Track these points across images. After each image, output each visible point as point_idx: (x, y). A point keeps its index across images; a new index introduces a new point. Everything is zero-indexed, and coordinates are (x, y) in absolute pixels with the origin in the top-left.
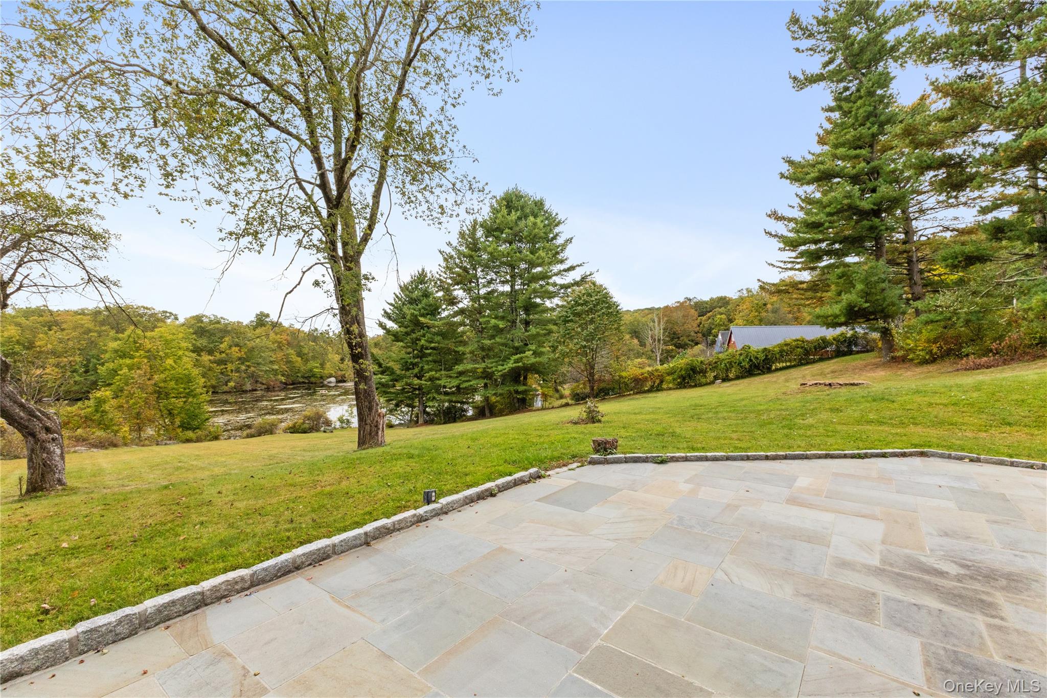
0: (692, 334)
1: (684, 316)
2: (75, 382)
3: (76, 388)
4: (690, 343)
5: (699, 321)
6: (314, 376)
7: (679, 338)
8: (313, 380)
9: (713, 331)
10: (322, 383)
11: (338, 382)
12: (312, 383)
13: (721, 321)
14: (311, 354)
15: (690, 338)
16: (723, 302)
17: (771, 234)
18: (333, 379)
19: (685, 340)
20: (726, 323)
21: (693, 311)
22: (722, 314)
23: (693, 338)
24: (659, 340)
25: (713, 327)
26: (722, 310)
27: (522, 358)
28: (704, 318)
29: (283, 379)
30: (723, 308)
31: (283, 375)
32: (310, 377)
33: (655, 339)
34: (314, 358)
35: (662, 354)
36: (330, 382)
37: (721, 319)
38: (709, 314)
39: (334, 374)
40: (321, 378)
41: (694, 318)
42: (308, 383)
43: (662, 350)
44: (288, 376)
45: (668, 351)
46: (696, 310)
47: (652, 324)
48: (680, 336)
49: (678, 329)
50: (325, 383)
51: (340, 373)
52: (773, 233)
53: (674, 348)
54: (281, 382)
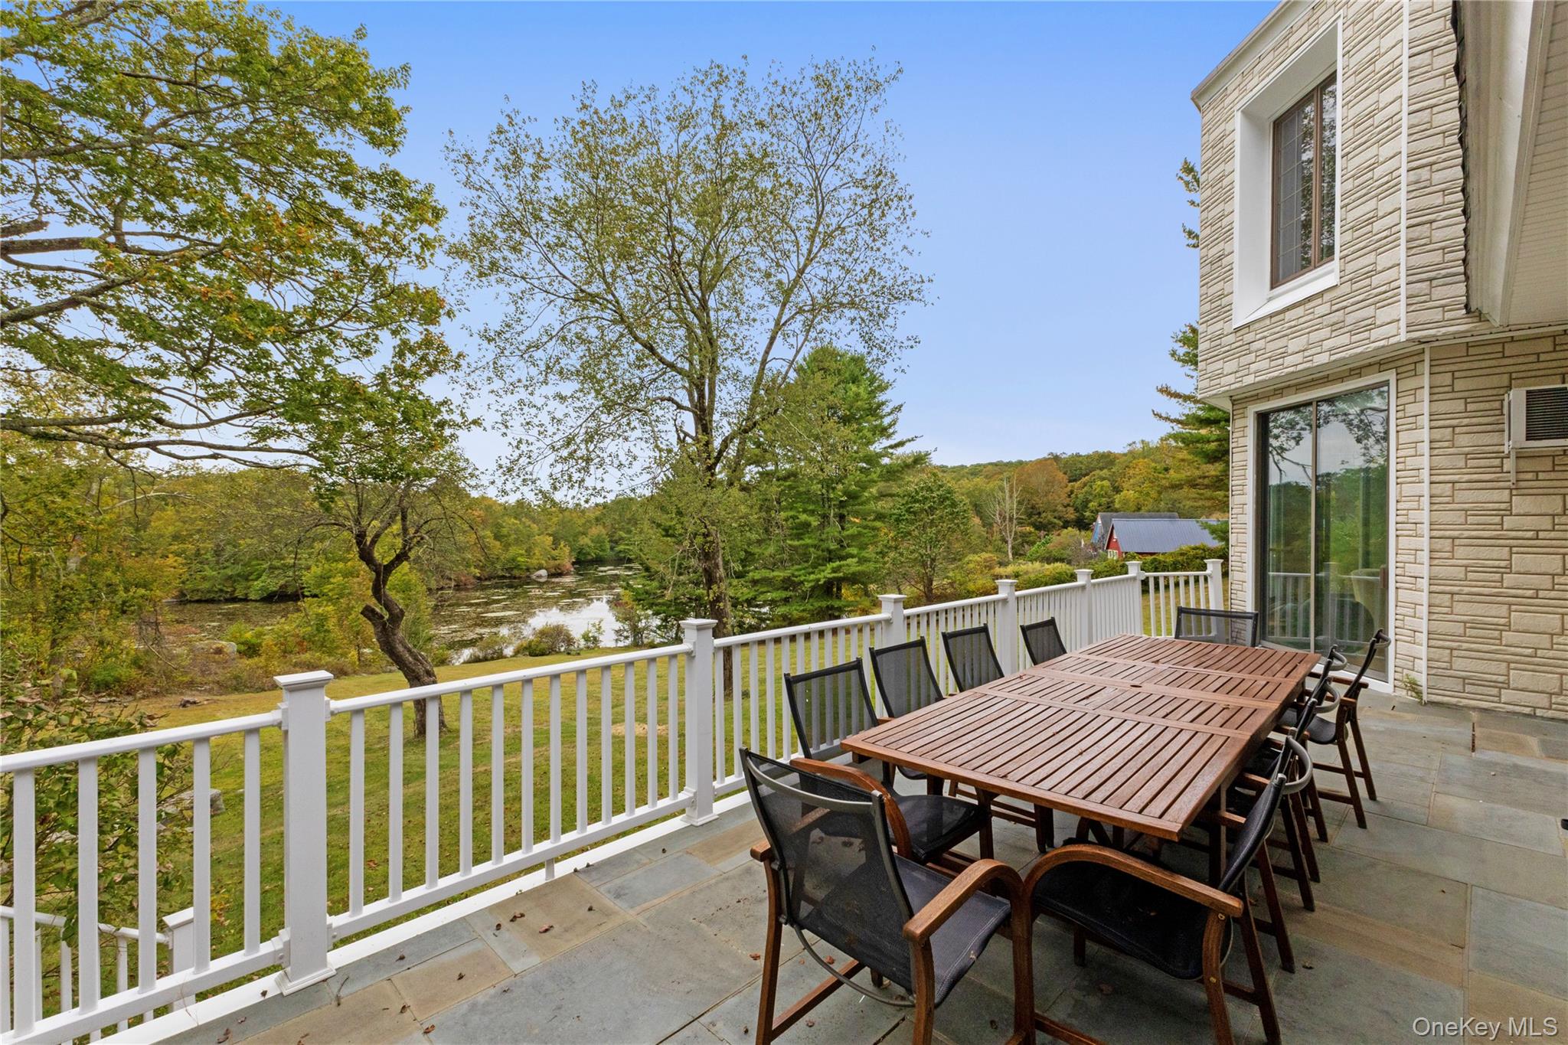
0: (1060, 508)
1: (1047, 482)
2: (204, 578)
3: (206, 585)
4: (1056, 521)
5: (1069, 489)
6: (518, 567)
7: (1039, 514)
8: (516, 573)
9: (1090, 505)
10: (528, 577)
11: (551, 575)
12: (515, 578)
13: (1102, 489)
14: (513, 536)
15: (1056, 514)
16: (1106, 460)
17: (1161, 417)
18: (543, 572)
19: (1048, 517)
20: (1110, 492)
21: (1061, 475)
22: (1103, 479)
23: (1061, 514)
24: (1011, 519)
25: (1090, 498)
26: (1105, 473)
27: (840, 567)
28: (1078, 484)
29: (477, 572)
30: (1105, 471)
31: (476, 567)
32: (512, 569)
33: (1005, 518)
34: (517, 541)
35: (1015, 539)
36: (540, 576)
37: (1102, 487)
38: (1084, 479)
39: (545, 565)
40: (528, 570)
41: (1063, 484)
42: (510, 578)
43: (1016, 533)
44: (482, 568)
45: (1024, 535)
46: (1065, 473)
47: (1000, 494)
48: (1041, 510)
49: (1039, 502)
50: (534, 577)
51: (552, 563)
52: (1164, 415)
53: (1032, 530)
54: (474, 577)
